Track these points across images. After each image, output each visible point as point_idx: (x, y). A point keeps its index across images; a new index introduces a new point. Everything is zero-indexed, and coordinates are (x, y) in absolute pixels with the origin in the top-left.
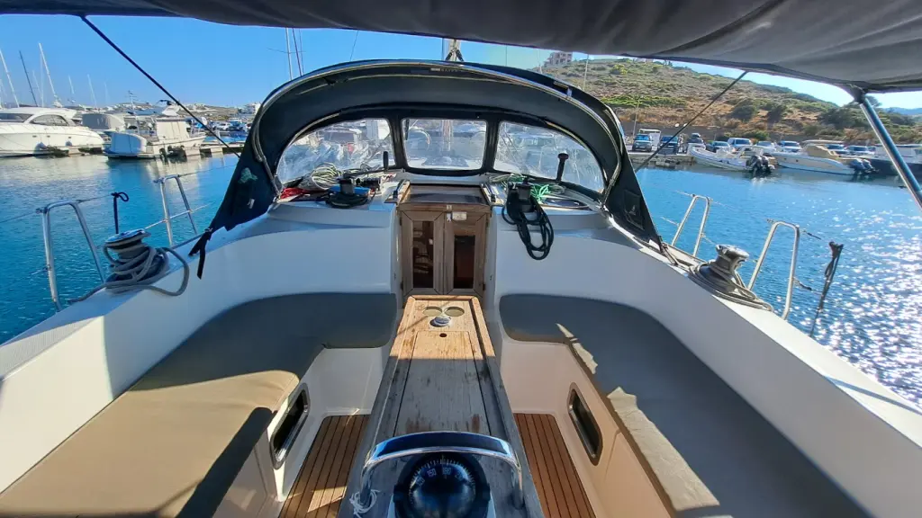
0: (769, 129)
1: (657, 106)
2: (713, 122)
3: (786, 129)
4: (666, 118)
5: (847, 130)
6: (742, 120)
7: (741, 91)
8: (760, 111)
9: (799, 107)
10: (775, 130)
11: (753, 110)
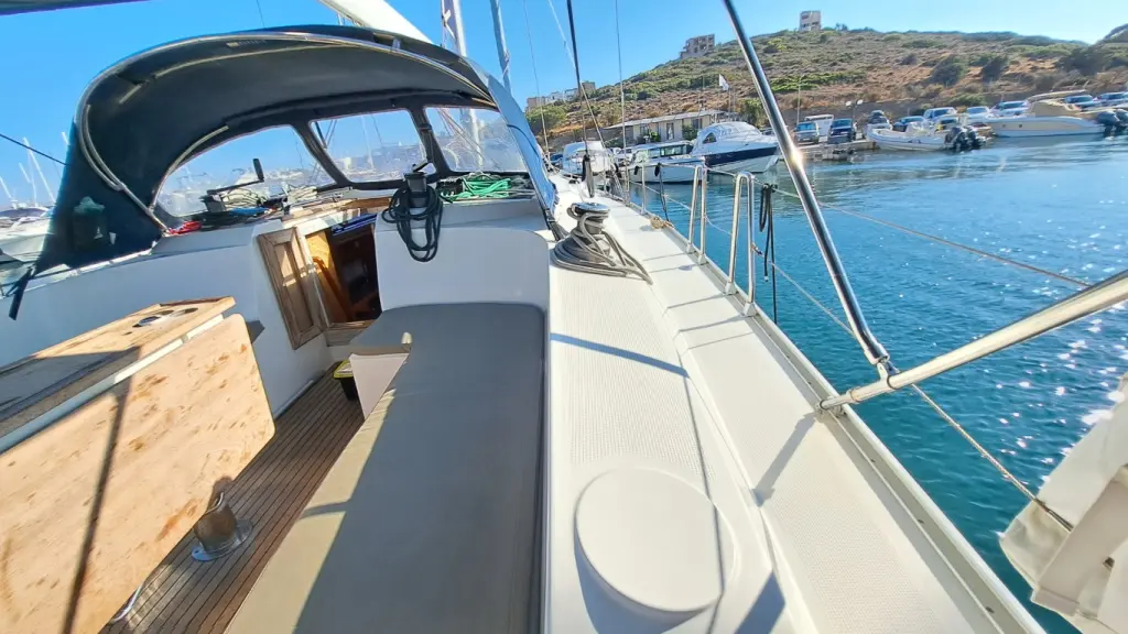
0: (984, 91)
1: (828, 85)
2: (904, 93)
3: (1009, 87)
4: (839, 98)
5: (1100, 75)
6: (945, 84)
7: (945, 47)
8: (972, 68)
9: (1028, 55)
10: (992, 90)
11: (960, 69)
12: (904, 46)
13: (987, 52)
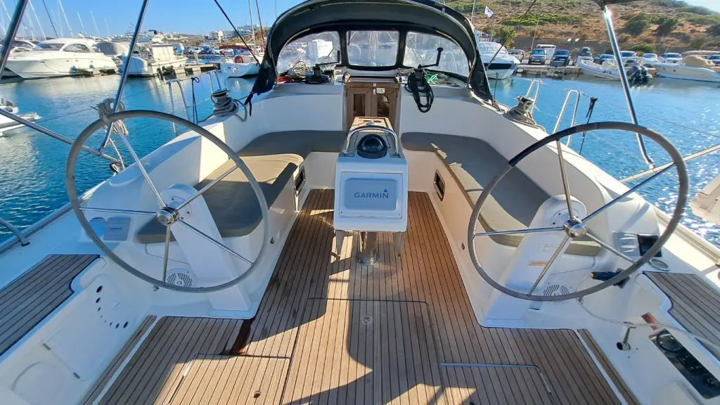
0: (657, 42)
1: (556, 23)
2: (604, 37)
3: (673, 42)
4: (562, 34)
6: (632, 34)
7: (638, 6)
8: (651, 25)
9: (691, 21)
10: (662, 43)
11: (644, 24)
13: (665, 15)
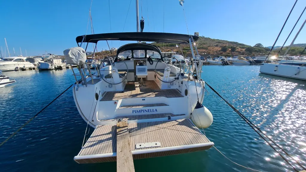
0: (231, 54)
2: (215, 53)
3: (236, 54)
5: (253, 53)
6: (224, 52)
7: (224, 44)
8: (229, 49)
12: (216, 42)
13: (233, 46)
